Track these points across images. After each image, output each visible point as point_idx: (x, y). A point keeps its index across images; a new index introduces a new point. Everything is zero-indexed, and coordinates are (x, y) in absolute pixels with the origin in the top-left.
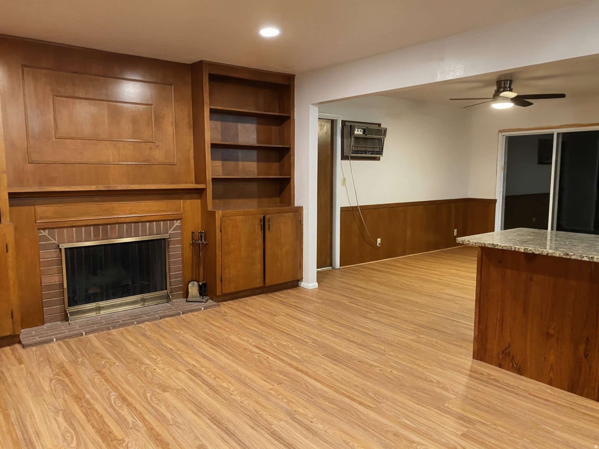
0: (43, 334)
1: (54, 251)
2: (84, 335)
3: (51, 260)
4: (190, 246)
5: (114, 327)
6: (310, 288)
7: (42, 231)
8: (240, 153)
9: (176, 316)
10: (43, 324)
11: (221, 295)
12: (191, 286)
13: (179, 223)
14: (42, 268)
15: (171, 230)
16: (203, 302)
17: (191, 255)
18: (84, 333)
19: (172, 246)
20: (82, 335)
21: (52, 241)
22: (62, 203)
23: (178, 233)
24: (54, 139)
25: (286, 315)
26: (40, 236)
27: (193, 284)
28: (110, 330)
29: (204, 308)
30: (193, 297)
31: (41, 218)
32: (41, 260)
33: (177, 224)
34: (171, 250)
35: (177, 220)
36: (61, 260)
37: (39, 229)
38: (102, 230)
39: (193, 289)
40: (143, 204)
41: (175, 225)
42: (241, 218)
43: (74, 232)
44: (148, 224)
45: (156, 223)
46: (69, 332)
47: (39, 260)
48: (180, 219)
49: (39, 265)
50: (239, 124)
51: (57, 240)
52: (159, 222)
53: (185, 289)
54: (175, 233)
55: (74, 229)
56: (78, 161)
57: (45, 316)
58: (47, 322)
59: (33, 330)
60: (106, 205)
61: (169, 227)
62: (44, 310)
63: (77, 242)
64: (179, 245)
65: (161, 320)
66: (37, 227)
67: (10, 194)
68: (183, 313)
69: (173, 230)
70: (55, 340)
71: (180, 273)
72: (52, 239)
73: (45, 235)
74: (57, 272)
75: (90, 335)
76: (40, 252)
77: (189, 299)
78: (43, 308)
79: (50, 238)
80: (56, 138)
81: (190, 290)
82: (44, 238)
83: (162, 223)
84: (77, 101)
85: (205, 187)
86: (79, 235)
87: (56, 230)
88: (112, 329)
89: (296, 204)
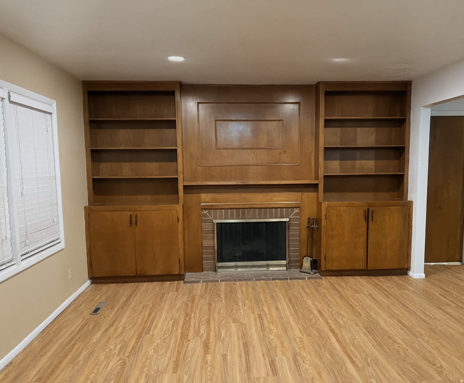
0: (198, 277)
1: (211, 224)
2: (219, 282)
3: (209, 230)
4: (306, 229)
5: (239, 280)
6: (415, 278)
7: (204, 211)
8: (358, 153)
9: (284, 280)
10: (202, 271)
11: (324, 271)
12: (305, 260)
13: (298, 210)
14: (203, 235)
15: (291, 215)
16: (311, 274)
17: (307, 237)
18: (219, 280)
19: (292, 228)
20: (218, 281)
21: (210, 217)
22: (216, 193)
23: (296, 218)
24: (215, 150)
25: (368, 294)
26: (203, 214)
27: (307, 259)
28: (236, 281)
29: (308, 278)
30: (305, 269)
31: (204, 202)
32: (203, 229)
33: (296, 211)
34: (291, 230)
35: (297, 208)
36: (214, 230)
37: (202, 209)
38: (241, 212)
39: (307, 263)
40: (270, 195)
41: (295, 212)
42: (345, 208)
43: (223, 212)
44: (274, 210)
45: (280, 210)
46: (212, 278)
47: (202, 229)
48: (299, 207)
49: (201, 232)
50: (358, 129)
51: (212, 217)
52: (283, 209)
53: (301, 262)
54: (295, 218)
55: (223, 210)
56: (230, 164)
57: (204, 267)
58: (205, 271)
59: (194, 274)
60: (244, 195)
61: (290, 213)
62: (203, 263)
63: (225, 219)
64: (297, 228)
65: (273, 281)
66: (201, 207)
67: (184, 186)
68: (290, 279)
69: (293, 215)
70: (201, 281)
71: (297, 249)
72: (210, 216)
73: (205, 213)
74: (212, 238)
75: (223, 283)
76: (202, 225)
77: (302, 270)
78: (202, 261)
79: (208, 215)
80: (216, 149)
81: (304, 263)
82: (205, 215)
83: (284, 209)
84: (230, 123)
85: (318, 183)
86: (226, 214)
87: (212, 210)
88: (238, 281)
89: (409, 199)
